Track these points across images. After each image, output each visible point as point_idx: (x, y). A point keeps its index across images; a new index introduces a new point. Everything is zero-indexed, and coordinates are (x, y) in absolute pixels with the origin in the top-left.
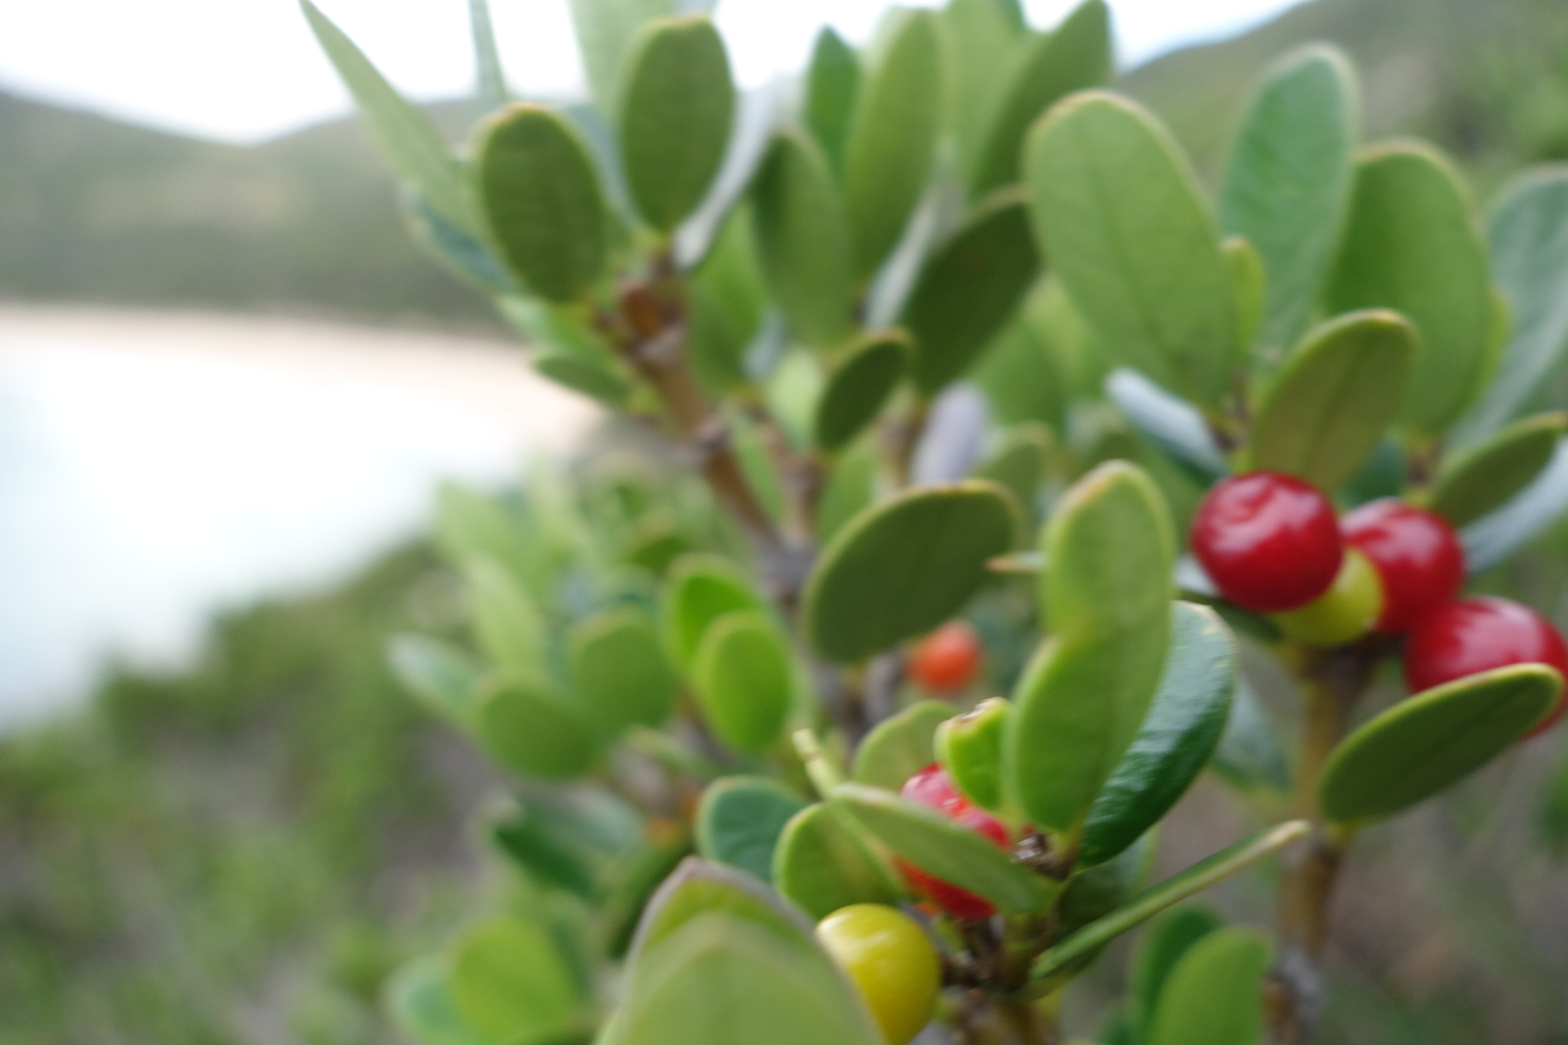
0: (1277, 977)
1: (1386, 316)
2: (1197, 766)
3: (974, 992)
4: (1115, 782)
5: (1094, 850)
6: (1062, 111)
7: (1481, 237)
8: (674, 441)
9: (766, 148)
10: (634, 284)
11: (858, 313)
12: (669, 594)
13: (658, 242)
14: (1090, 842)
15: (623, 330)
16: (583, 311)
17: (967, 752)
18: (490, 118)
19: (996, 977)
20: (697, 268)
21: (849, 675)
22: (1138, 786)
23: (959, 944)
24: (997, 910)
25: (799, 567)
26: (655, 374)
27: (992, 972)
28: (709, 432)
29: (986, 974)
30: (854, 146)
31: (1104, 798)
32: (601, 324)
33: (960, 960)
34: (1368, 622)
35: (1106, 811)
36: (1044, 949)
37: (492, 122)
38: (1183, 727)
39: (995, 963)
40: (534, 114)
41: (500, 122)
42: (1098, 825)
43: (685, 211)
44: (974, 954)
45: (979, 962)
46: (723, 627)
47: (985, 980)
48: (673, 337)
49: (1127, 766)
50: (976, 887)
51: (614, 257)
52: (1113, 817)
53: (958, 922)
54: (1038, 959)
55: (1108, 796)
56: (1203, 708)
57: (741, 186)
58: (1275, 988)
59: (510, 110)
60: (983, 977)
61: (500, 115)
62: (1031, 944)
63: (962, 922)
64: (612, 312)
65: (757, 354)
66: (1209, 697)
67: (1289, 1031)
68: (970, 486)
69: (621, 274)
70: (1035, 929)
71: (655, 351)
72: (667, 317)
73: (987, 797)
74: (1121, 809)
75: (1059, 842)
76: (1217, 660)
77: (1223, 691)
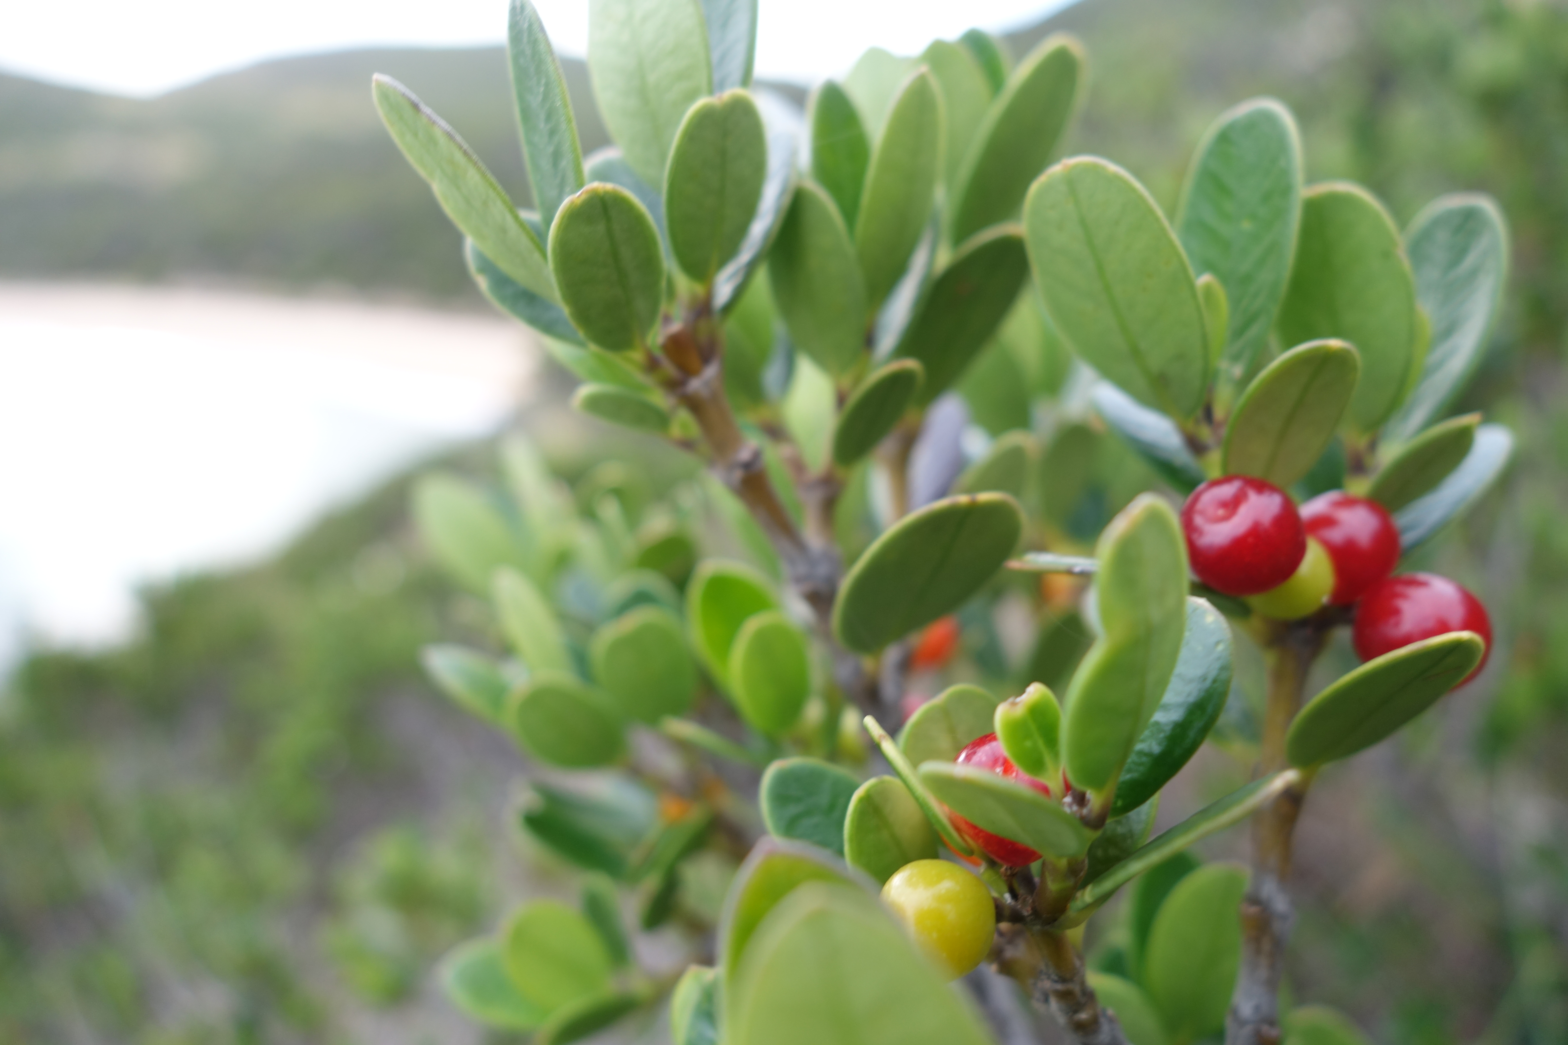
0: (1254, 900)
1: (1335, 343)
2: (1204, 732)
3: (1018, 926)
4: (1139, 747)
5: (1120, 803)
6: (1056, 170)
7: (1406, 264)
8: (711, 463)
9: (787, 200)
10: (676, 327)
11: (869, 340)
12: (696, 591)
13: (699, 289)
14: (1118, 796)
15: (669, 369)
16: (637, 355)
17: (1017, 729)
18: (571, 199)
19: (1036, 913)
20: (728, 308)
21: (868, 663)
22: (1156, 749)
23: (1004, 888)
24: (1040, 857)
25: (823, 570)
26: (694, 405)
27: (1032, 909)
28: (744, 455)
29: (1028, 911)
30: (866, 198)
31: (1129, 760)
32: (652, 365)
33: (1006, 901)
34: (1325, 599)
35: (1129, 771)
36: (1084, 886)
37: (572, 202)
38: (1191, 699)
39: (1033, 902)
40: (606, 193)
41: (579, 202)
42: (1124, 783)
43: (723, 262)
44: (1014, 896)
45: (1020, 901)
46: (752, 625)
47: (1028, 916)
48: (711, 372)
49: (1147, 733)
50: (1025, 839)
51: (664, 307)
52: (1135, 775)
53: (1003, 869)
54: (1079, 894)
55: (1132, 758)
56: (1208, 683)
57: (767, 236)
58: (1253, 910)
59: (587, 192)
60: (1025, 913)
61: (579, 196)
62: (1070, 883)
63: (1006, 869)
64: (658, 353)
65: (771, 375)
66: (1213, 674)
67: (1266, 946)
68: (985, 497)
69: (667, 319)
70: (1073, 870)
71: (695, 385)
72: (707, 354)
73: (1036, 765)
74: (1142, 769)
75: (1095, 799)
76: (1217, 643)
77: (1223, 668)
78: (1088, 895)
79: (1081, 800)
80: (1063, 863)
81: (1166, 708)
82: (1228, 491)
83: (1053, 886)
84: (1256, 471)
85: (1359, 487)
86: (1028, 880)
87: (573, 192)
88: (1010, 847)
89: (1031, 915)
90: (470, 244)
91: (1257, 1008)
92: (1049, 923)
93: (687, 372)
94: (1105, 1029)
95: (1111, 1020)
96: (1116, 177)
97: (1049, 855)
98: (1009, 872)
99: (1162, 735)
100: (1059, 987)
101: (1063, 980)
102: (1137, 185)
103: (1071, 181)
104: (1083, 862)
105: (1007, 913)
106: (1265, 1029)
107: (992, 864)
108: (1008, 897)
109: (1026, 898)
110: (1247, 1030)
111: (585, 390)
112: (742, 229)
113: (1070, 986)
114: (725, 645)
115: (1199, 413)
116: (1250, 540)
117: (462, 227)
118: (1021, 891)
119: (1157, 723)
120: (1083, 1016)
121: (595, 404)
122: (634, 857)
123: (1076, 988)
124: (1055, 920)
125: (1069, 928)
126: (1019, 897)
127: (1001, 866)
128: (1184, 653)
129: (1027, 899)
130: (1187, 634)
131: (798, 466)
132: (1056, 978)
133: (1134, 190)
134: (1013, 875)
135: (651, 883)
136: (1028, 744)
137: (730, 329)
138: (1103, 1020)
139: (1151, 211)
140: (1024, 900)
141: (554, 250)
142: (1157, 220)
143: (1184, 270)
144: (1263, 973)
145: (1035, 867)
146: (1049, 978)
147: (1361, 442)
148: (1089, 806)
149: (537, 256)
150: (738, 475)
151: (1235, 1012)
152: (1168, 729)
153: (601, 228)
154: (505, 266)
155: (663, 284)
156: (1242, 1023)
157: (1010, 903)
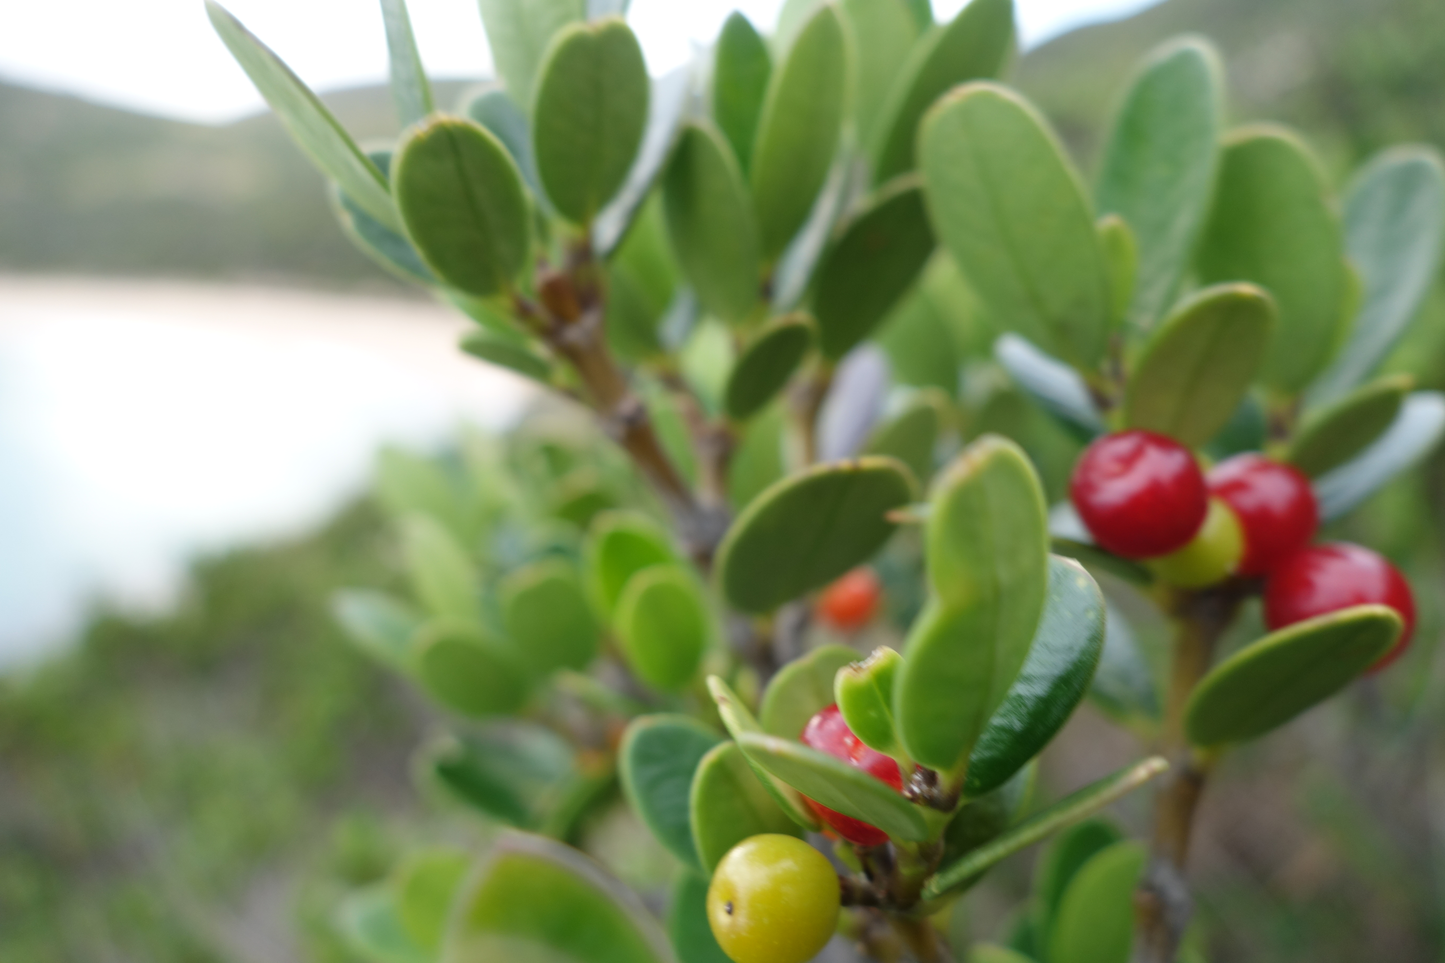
0: (1149, 886)
1: (1246, 289)
4: (995, 721)
5: (977, 783)
6: (951, 100)
9: (676, 138)
10: (554, 270)
11: (767, 292)
12: (593, 550)
13: (576, 231)
14: (973, 776)
15: (544, 316)
16: (506, 301)
17: (860, 697)
18: (415, 133)
19: (890, 896)
20: (612, 253)
22: (1017, 725)
24: (892, 839)
25: (708, 528)
26: (572, 356)
28: (628, 406)
29: (882, 894)
31: (984, 736)
32: (523, 311)
33: (857, 880)
34: (1231, 568)
36: (932, 873)
38: (1058, 672)
39: (888, 884)
40: (455, 124)
41: (424, 134)
42: (981, 761)
43: (603, 204)
44: (870, 876)
45: (875, 883)
46: (640, 582)
47: (882, 899)
48: (591, 320)
49: (1005, 706)
52: (995, 753)
54: (927, 882)
55: (987, 734)
57: (653, 177)
58: (1147, 897)
59: (433, 124)
60: (879, 896)
62: (923, 868)
64: (532, 300)
65: (673, 325)
66: (1081, 644)
67: (1159, 935)
68: (870, 462)
69: (542, 262)
70: (925, 854)
71: (573, 332)
72: (587, 301)
74: (1001, 746)
75: (945, 779)
76: (1087, 610)
77: (1092, 639)
79: (931, 779)
81: (1028, 679)
82: (1124, 446)
83: (907, 871)
84: (1161, 426)
85: (1279, 451)
88: (859, 825)
89: (885, 898)
92: (907, 909)
93: (564, 319)
96: (1011, 106)
99: (1023, 711)
103: (966, 113)
105: (858, 895)
108: (860, 877)
109: (882, 879)
112: (624, 169)
116: (1145, 500)
117: (320, 163)
118: (877, 872)
119: (1020, 696)
126: (875, 878)
128: (1051, 620)
129: (883, 881)
130: (1055, 599)
134: (866, 854)
136: (873, 714)
137: (617, 272)
142: (1051, 151)
143: (1083, 209)
147: (1283, 403)
148: (939, 787)
150: (621, 427)
152: (1029, 703)
155: (531, 226)
157: (862, 884)
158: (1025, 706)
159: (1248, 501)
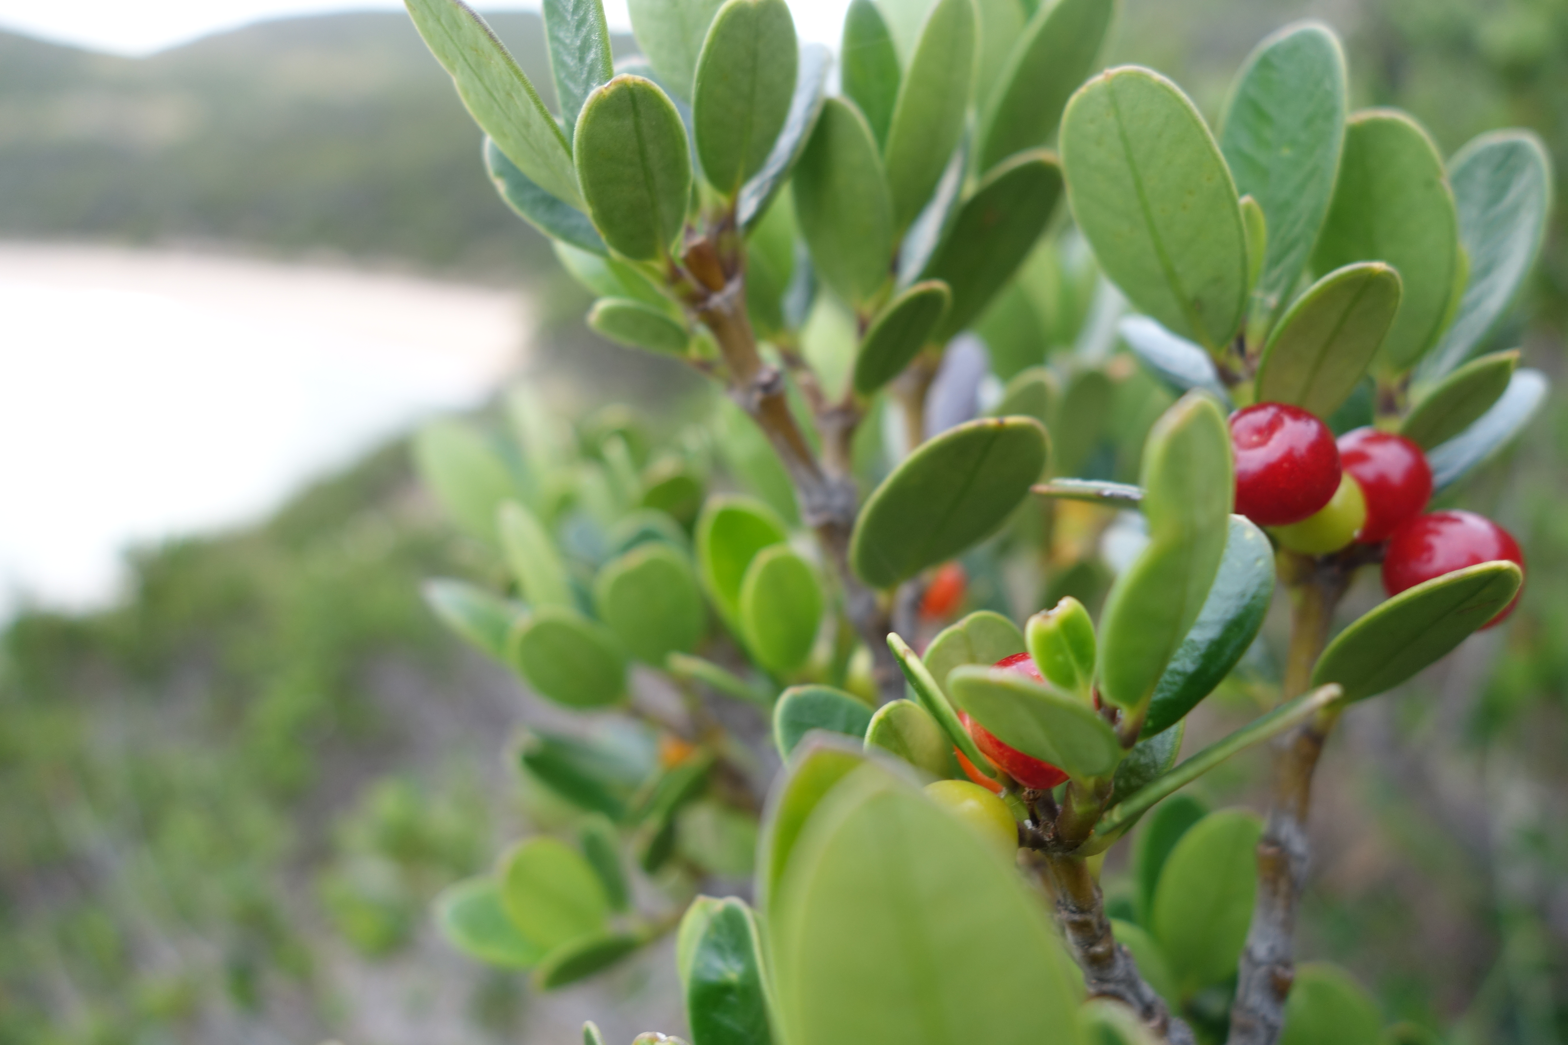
0: (1271, 840)
1: (1379, 266)
2: (1241, 649)
3: (1038, 853)
4: (1173, 665)
5: (1150, 724)
6: (1097, 80)
7: (1450, 195)
8: (730, 386)
9: (816, 112)
10: (699, 239)
11: (894, 266)
12: (705, 529)
13: (724, 201)
14: (1150, 717)
15: (692, 283)
16: (659, 266)
17: (1049, 642)
18: (598, 90)
19: (1057, 839)
20: (753, 222)
21: (882, 598)
22: (1191, 668)
23: (1026, 814)
24: (1067, 778)
25: (839, 501)
26: (715, 322)
27: (1054, 835)
28: (765, 377)
29: (1049, 837)
30: (897, 113)
31: (1162, 680)
32: (674, 277)
33: (1027, 827)
34: (1356, 533)
35: (1161, 690)
36: (1110, 806)
37: (601, 93)
38: (1229, 616)
39: (1055, 827)
40: (636, 84)
41: (606, 93)
42: (1156, 703)
43: (749, 175)
44: (1035, 821)
45: (1042, 827)
46: (764, 557)
47: (1049, 842)
48: (733, 288)
49: (1180, 651)
50: (1053, 757)
51: (687, 218)
52: (1168, 694)
53: (1025, 793)
54: (1106, 815)
55: (1166, 677)
56: (1246, 600)
57: (794, 149)
58: (1271, 850)
59: (616, 83)
60: (1047, 839)
61: (606, 88)
62: (1095, 806)
63: (1029, 793)
64: (680, 265)
65: (792, 301)
66: (1252, 590)
67: (1283, 886)
68: (1012, 420)
69: (690, 231)
70: (1099, 792)
71: (717, 300)
72: (730, 270)
73: (1067, 680)
74: (1175, 688)
75: (1127, 716)
76: (1257, 559)
77: (1263, 584)
78: (1116, 815)
79: (1112, 716)
80: (1090, 783)
81: (1202, 625)
82: (1262, 417)
83: (1078, 808)
84: (1290, 399)
85: (1393, 425)
86: (1049, 806)
87: (600, 84)
88: (1035, 766)
89: (1053, 840)
90: (489, 141)
91: (1272, 950)
92: (1071, 850)
93: (710, 287)
94: (1120, 963)
95: (1126, 956)
96: (1162, 87)
97: (1075, 774)
98: (1031, 796)
99: (1196, 654)
100: (1077, 917)
101: (1081, 911)
102: (1183, 95)
103: (1113, 92)
104: (1110, 784)
105: (1028, 837)
106: (1280, 970)
107: (1014, 787)
108: (1028, 823)
109: (1048, 823)
110: (1262, 971)
111: (603, 305)
112: (770, 140)
113: (1088, 917)
114: (735, 582)
115: (1232, 343)
116: (1286, 465)
117: (482, 126)
118: (1042, 817)
119: (1193, 641)
120: (1099, 949)
121: (612, 317)
122: (634, 801)
123: (1093, 919)
124: (1077, 846)
125: (1091, 854)
126: (1040, 823)
127: (1024, 791)
128: (1223, 570)
129: (1049, 825)
130: (1226, 551)
131: (815, 394)
132: (1074, 908)
133: (1179, 100)
134: (1035, 799)
135: (653, 824)
136: (1060, 658)
137: (751, 248)
138: (1118, 955)
139: (1195, 122)
140: (1046, 826)
141: (580, 143)
142: (1202, 131)
143: (1227, 185)
144: (1279, 914)
145: (1057, 792)
146: (1066, 909)
147: (1394, 381)
148: (1120, 724)
149: (561, 152)
150: (758, 396)
151: (1249, 954)
152: (1203, 648)
153: (629, 123)
154: (525, 168)
155: (689, 190)
156: (1255, 964)
157: (1031, 829)
158: (1198, 649)
159: (1368, 471)
